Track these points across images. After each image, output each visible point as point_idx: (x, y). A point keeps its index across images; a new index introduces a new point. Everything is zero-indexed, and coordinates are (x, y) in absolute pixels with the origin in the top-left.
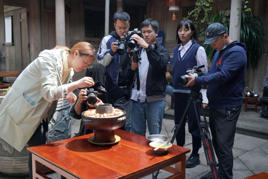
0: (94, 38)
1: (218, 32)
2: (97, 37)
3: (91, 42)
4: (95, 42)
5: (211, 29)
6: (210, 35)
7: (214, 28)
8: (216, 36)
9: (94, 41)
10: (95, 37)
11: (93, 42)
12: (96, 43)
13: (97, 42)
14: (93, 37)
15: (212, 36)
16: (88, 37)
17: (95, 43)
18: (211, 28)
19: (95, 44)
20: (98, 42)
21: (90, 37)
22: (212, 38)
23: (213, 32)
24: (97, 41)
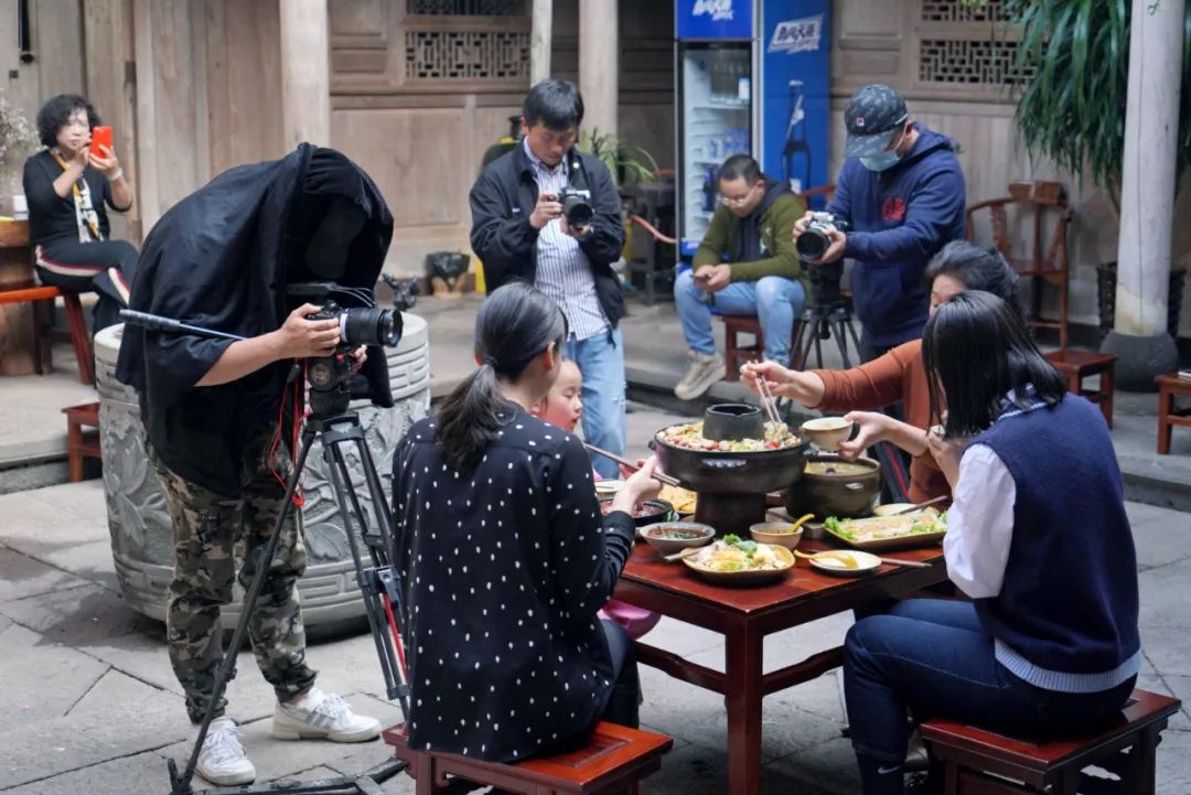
0: (456, 13)
1: (893, 118)
2: (472, 13)
3: (441, 37)
4: (459, 39)
5: (872, 109)
6: (871, 127)
7: (883, 103)
8: (889, 129)
9: (454, 31)
10: (463, 13)
11: (447, 38)
12: (465, 45)
13: (472, 40)
14: (446, 13)
15: (877, 131)
16: (421, 12)
17: (459, 44)
18: (871, 106)
19: (460, 49)
20: (475, 35)
21: (434, 13)
22: (876, 138)
23: (879, 116)
24: (469, 34)
